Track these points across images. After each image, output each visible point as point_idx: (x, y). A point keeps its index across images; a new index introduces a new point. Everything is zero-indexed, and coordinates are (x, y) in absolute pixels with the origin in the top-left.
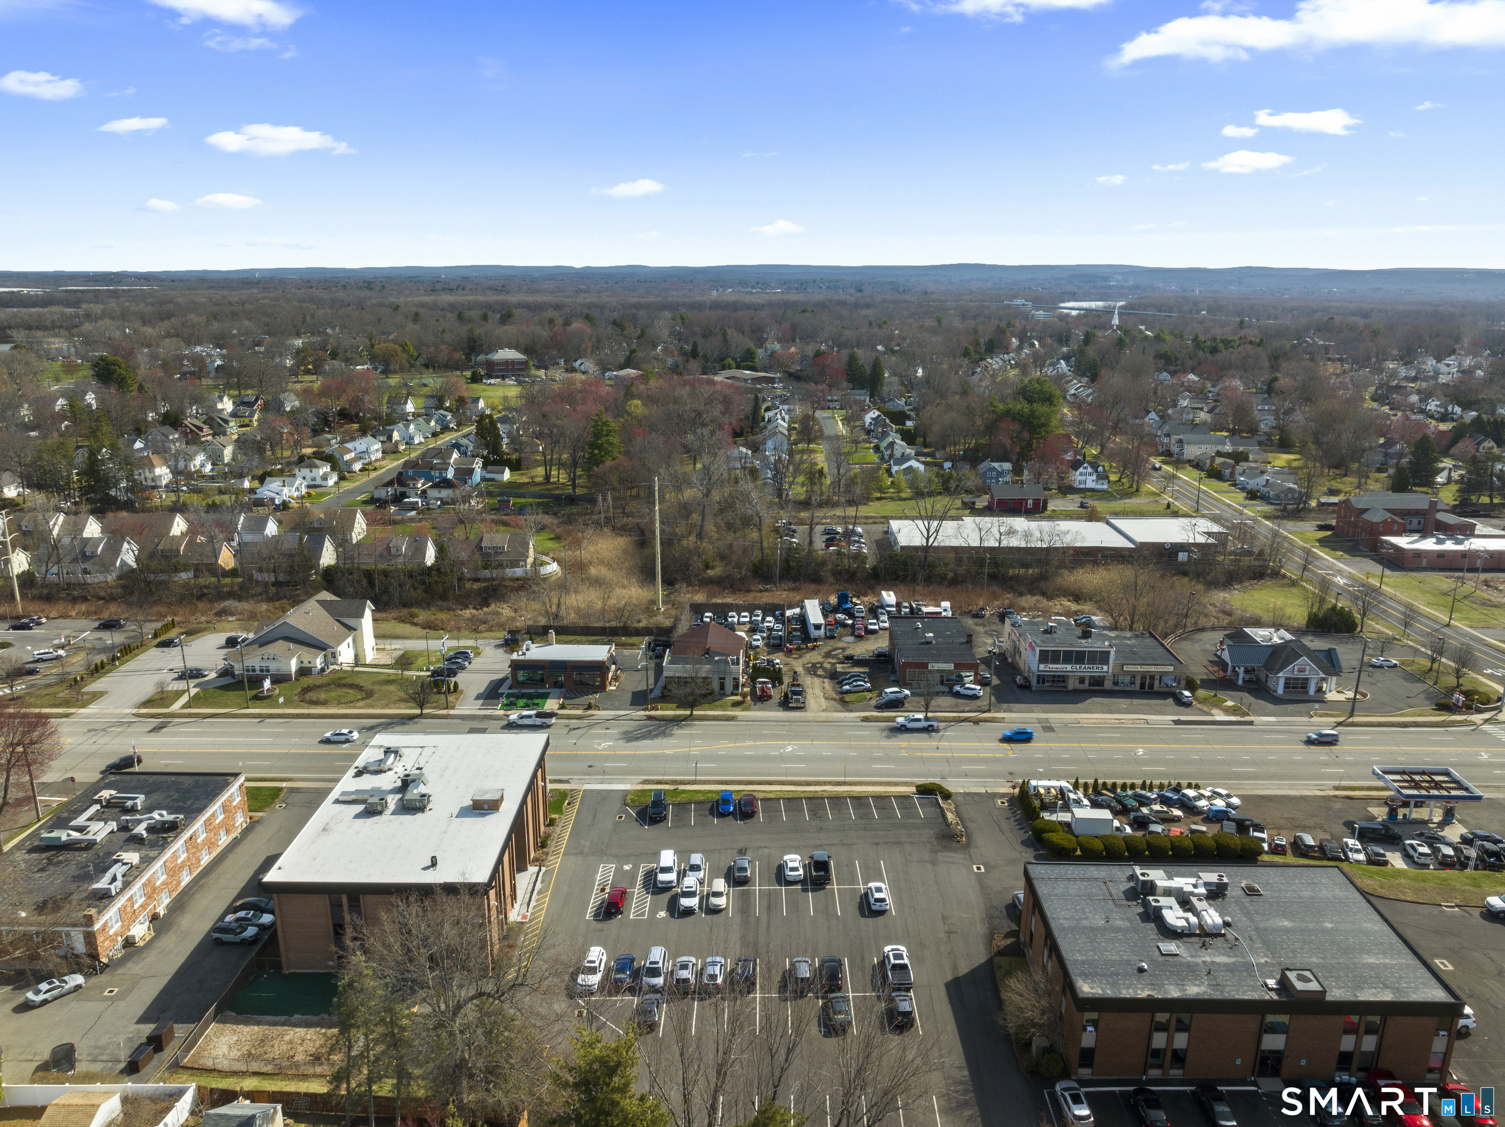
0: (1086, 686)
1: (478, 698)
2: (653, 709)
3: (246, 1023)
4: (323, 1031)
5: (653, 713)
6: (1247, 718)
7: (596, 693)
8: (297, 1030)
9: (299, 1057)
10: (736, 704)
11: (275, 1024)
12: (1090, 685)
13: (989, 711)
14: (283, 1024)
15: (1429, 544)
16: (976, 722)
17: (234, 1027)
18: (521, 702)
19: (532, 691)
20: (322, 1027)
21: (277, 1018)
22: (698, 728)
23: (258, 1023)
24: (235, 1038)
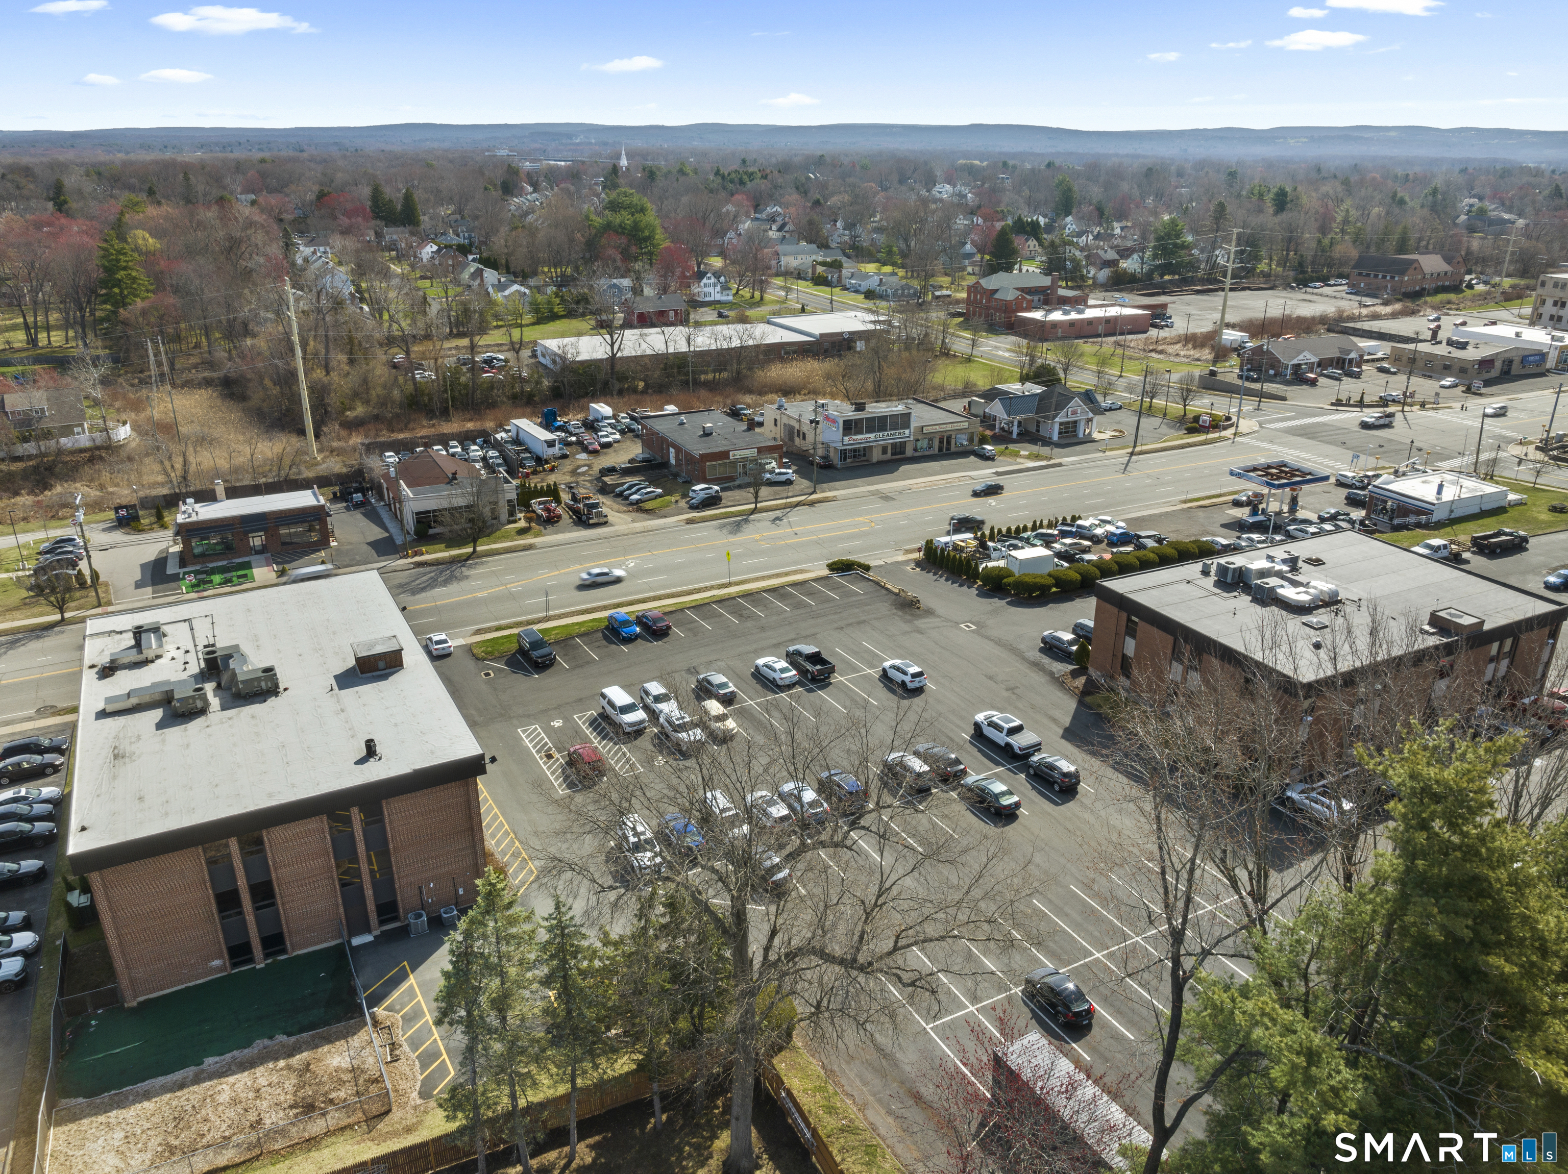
0: (888, 456)
1: (139, 585)
2: (416, 554)
3: (121, 1104)
4: (282, 1063)
5: (418, 559)
6: (1052, 462)
7: (319, 550)
8: (231, 1079)
9: (272, 1119)
10: (522, 532)
11: (181, 1086)
12: (893, 454)
13: (814, 492)
14: (197, 1080)
15: (1057, 316)
16: (812, 504)
17: (102, 1118)
18: (217, 578)
19: (224, 563)
20: (277, 1059)
21: (178, 1076)
22: (493, 564)
23: (147, 1096)
24: (119, 1135)
